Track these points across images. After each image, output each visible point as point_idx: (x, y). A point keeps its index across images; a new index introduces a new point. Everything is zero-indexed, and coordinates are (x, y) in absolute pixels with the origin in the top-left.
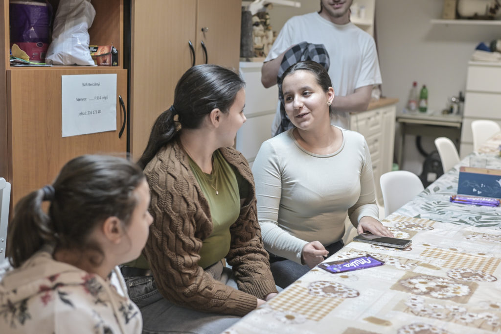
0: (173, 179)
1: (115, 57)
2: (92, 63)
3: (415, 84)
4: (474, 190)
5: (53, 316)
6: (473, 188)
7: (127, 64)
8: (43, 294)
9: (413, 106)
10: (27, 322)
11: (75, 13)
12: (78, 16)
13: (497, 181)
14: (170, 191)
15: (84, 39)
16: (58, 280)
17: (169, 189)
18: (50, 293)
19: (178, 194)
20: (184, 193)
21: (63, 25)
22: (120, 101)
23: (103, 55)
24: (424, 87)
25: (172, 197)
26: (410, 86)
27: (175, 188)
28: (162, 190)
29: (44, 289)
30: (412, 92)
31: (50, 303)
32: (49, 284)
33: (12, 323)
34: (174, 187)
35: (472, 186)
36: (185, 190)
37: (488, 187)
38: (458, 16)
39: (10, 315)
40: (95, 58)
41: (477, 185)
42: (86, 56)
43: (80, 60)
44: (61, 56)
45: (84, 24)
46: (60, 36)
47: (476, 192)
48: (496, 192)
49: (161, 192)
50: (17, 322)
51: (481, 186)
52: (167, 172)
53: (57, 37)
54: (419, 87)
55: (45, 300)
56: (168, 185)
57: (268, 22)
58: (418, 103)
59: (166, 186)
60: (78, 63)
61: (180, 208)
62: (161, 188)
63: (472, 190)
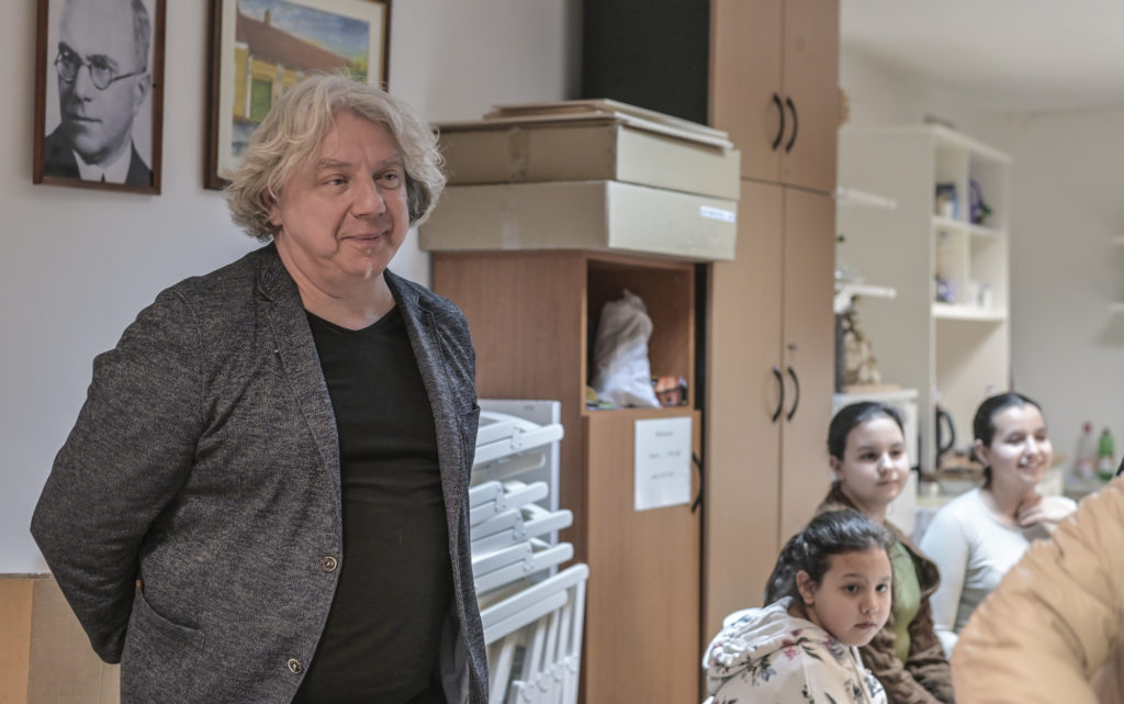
1: (683, 391)
2: (655, 402)
3: (1087, 428)
5: (802, 668)
7: (701, 403)
8: (787, 649)
9: (1088, 470)
10: (772, 677)
11: (628, 331)
12: (634, 334)
15: (642, 369)
16: (802, 635)
18: (794, 648)
21: (614, 347)
22: (694, 458)
23: (667, 392)
24: (1106, 433)
26: (1078, 431)
29: (787, 644)
30: (1081, 444)
31: (795, 658)
32: (793, 639)
33: (754, 681)
39: (749, 675)
40: (658, 395)
42: (646, 393)
43: (638, 399)
44: (615, 395)
45: (642, 348)
46: (612, 366)
50: (759, 680)
53: (606, 365)
54: (1096, 434)
55: (790, 655)
57: (858, 327)
58: (1096, 464)
60: (636, 403)
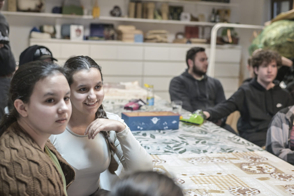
0: (36, 165)
13: (151, 120)
14: (37, 177)
17: (35, 175)
19: (45, 178)
20: (49, 176)
25: (40, 182)
27: (40, 173)
28: (28, 178)
34: (39, 171)
35: (137, 125)
36: (49, 173)
37: (147, 124)
38: (18, 10)
48: (151, 127)
49: (28, 179)
51: (142, 124)
52: (28, 159)
56: (33, 171)
59: (32, 174)
61: (48, 191)
62: (27, 175)
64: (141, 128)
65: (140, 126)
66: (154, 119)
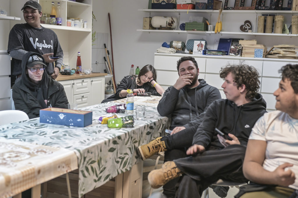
4: (48, 120)
6: (47, 119)
13: (58, 115)
35: (47, 118)
37: (54, 118)
41: (49, 118)
47: (49, 122)
48: (58, 121)
51: (51, 118)
63: (47, 120)
64: (50, 122)
65: (50, 120)
66: (61, 114)
